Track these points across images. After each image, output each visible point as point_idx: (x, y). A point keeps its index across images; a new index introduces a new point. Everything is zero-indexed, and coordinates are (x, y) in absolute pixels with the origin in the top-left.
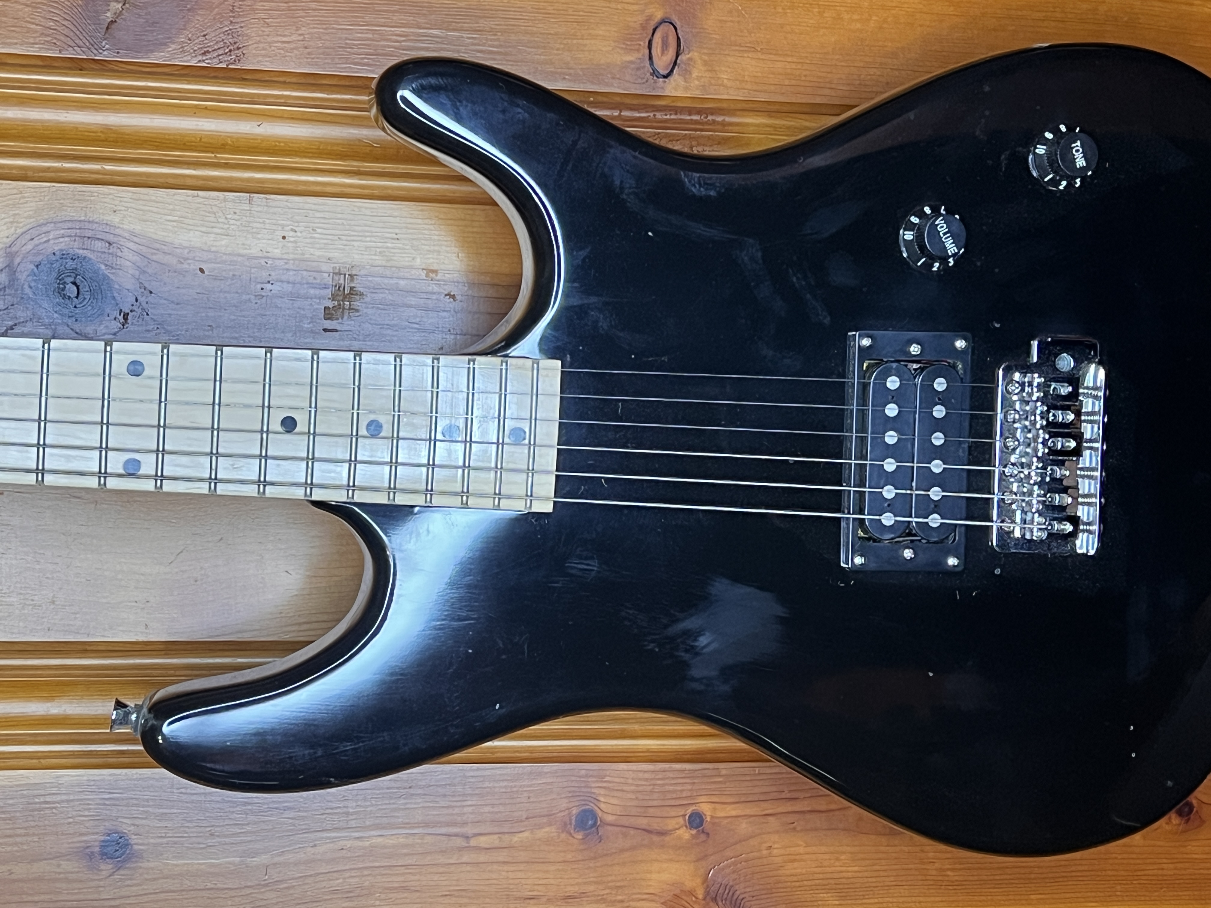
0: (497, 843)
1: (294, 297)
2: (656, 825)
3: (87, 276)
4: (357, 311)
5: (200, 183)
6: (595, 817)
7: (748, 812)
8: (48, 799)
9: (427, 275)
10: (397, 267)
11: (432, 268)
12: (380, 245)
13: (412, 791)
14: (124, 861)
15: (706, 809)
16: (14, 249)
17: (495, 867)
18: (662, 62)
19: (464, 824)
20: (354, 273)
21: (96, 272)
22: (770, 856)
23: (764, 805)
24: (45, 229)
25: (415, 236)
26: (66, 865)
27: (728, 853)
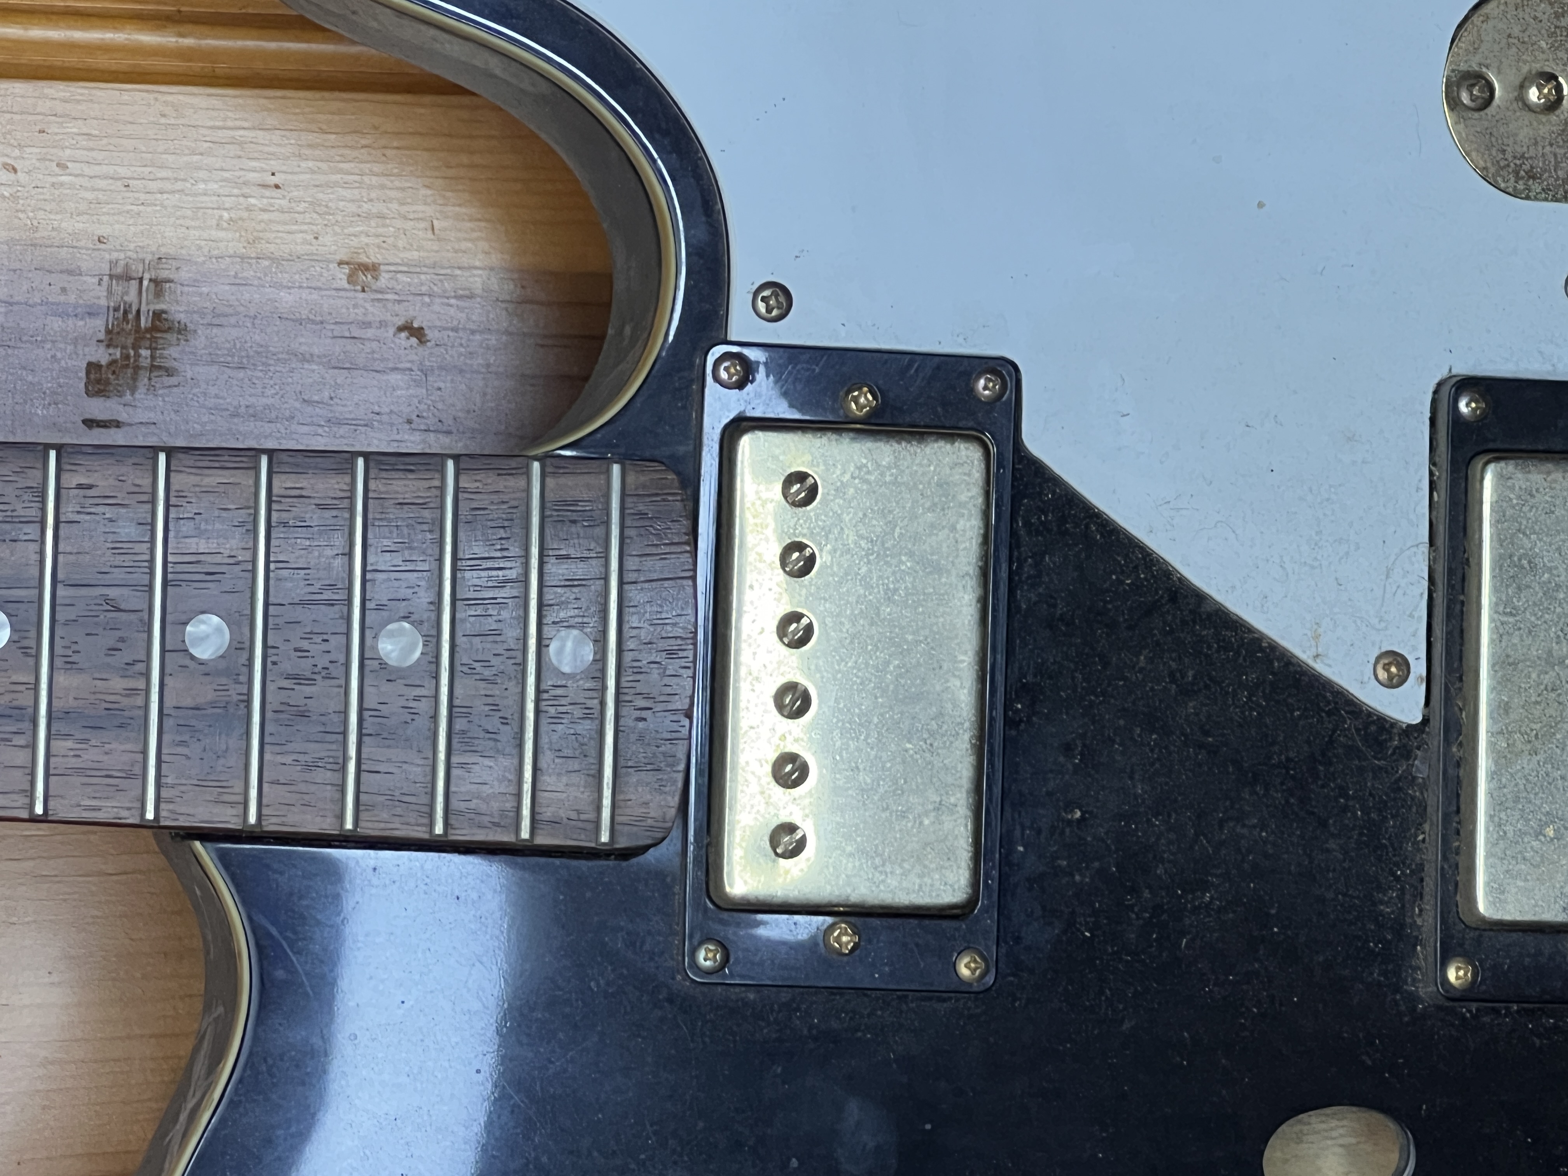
1: (11, 338)
4: (170, 372)
9: (351, 279)
10: (272, 259)
11: (363, 259)
12: (229, 202)
20: (164, 274)
25: (321, 178)
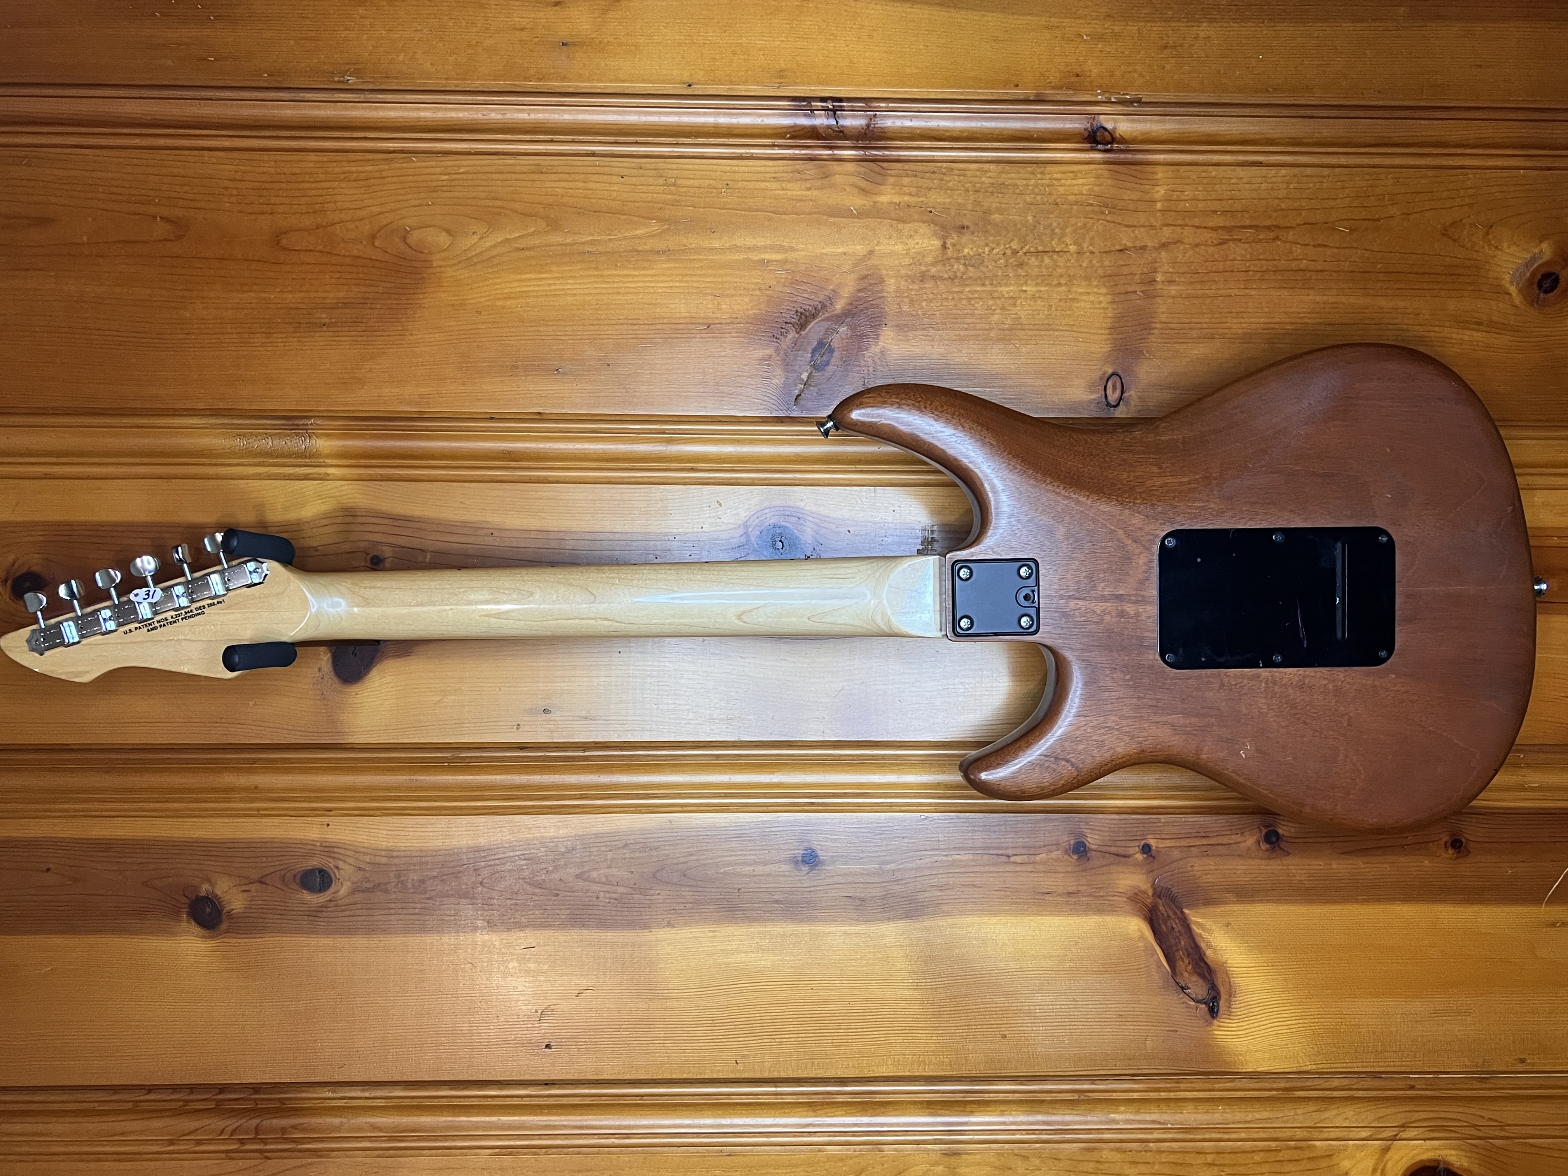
0: (1027, 860)
1: (899, 544)
2: (1121, 851)
3: (788, 536)
4: (936, 550)
5: (847, 482)
6: (1085, 846)
7: (1178, 844)
8: (773, 829)
13: (976, 829)
14: (816, 865)
15: (1152, 842)
16: (749, 523)
17: (1025, 874)
18: (1113, 397)
19: (1007, 848)
20: (933, 529)
21: (792, 534)
22: (1193, 871)
23: (1189, 840)
24: (765, 511)
26: (785, 867)
27: (1167, 868)
